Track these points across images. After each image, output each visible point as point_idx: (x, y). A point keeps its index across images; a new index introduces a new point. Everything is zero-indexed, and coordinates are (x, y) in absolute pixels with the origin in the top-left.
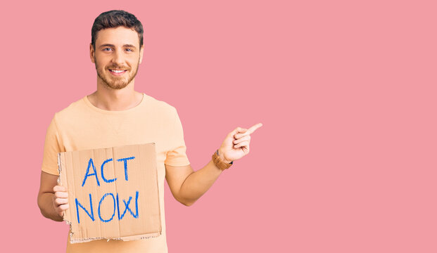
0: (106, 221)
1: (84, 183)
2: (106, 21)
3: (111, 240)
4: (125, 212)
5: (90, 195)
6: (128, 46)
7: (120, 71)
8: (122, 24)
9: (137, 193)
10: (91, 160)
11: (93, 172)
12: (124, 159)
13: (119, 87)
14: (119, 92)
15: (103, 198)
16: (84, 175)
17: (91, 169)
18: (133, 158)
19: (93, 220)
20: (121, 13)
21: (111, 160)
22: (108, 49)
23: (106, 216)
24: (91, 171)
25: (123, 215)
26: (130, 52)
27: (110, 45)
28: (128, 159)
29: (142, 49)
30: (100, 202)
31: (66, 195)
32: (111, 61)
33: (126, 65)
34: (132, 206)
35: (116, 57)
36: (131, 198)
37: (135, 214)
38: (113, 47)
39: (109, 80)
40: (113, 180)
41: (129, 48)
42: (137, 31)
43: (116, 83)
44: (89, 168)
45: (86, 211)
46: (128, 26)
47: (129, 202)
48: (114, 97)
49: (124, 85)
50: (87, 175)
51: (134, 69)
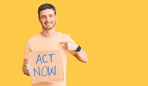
0: (44, 76)
1: (37, 63)
2: (42, 8)
3: (46, 82)
4: (51, 73)
5: (39, 67)
6: (50, 15)
7: (49, 24)
8: (47, 8)
9: (55, 66)
10: (39, 55)
11: (40, 59)
12: (50, 55)
13: (50, 29)
14: (50, 31)
15: (43, 68)
16: (37, 60)
17: (39, 58)
18: (53, 54)
19: (40, 75)
20: (47, 4)
21: (46, 55)
22: (44, 17)
23: (44, 74)
24: (39, 59)
25: (50, 74)
26: (51, 17)
27: (44, 16)
28: (52, 55)
29: (56, 15)
30: (42, 69)
31: (30, 67)
32: (46, 21)
33: (51, 21)
34: (53, 71)
35: (47, 19)
36: (53, 68)
37: (54, 73)
38: (45, 16)
39: (46, 27)
40: (47, 62)
41: (51, 15)
42: (53, 10)
43: (48, 28)
44: (38, 57)
45: (38, 73)
46: (50, 8)
47: (52, 69)
48: (48, 33)
49: (51, 28)
50: (38, 60)
51: (54, 22)
